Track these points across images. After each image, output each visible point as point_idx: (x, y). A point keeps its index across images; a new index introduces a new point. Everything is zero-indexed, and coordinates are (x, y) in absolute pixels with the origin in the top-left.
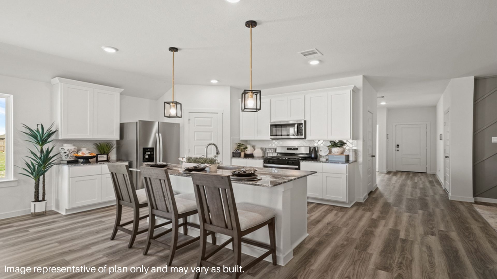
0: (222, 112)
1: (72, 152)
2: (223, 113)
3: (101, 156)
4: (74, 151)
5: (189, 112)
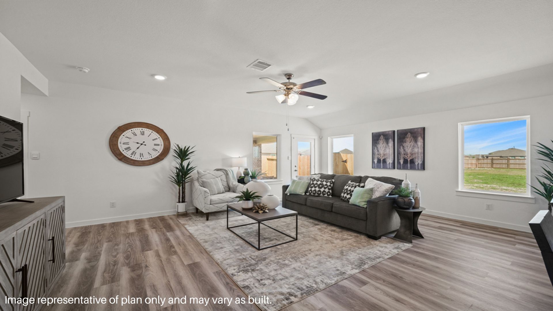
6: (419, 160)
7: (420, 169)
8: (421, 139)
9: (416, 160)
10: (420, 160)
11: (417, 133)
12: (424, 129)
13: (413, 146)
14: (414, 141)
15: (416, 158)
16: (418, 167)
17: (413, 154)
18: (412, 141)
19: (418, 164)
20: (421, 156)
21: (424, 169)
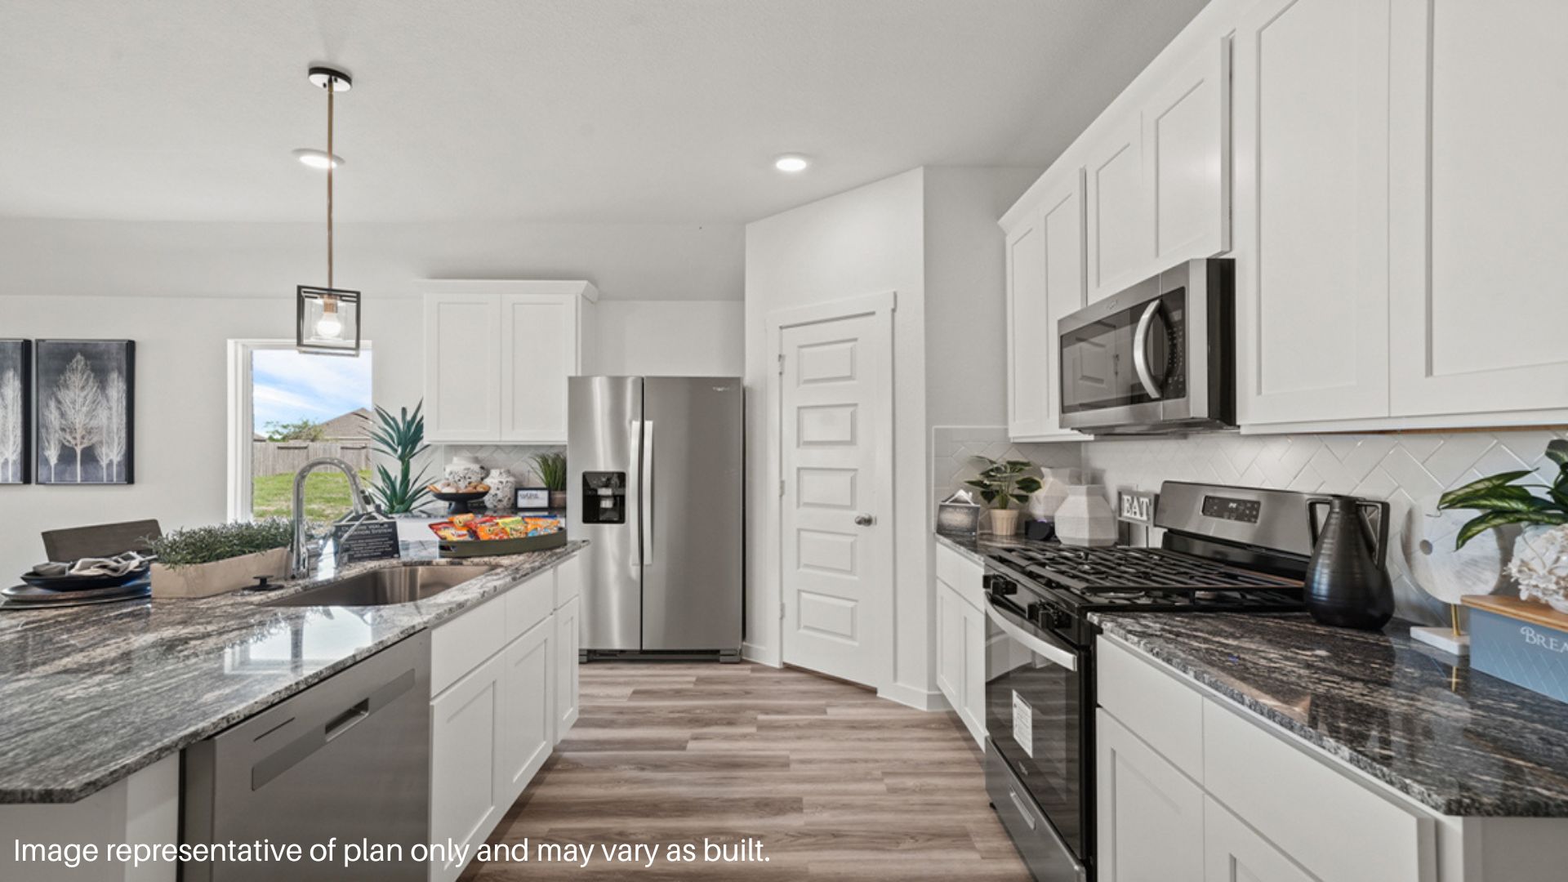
0: (892, 306)
1: (459, 480)
2: (894, 310)
3: (527, 495)
4: (465, 477)
5: (781, 328)
6: (112, 451)
7: (115, 480)
8: (120, 379)
9: (104, 450)
10: (115, 450)
11: (106, 357)
12: (131, 346)
13: (94, 402)
14: (96, 385)
15: (101, 442)
16: (110, 475)
17: (92, 428)
18: (91, 383)
19: (110, 464)
20: (120, 438)
21: (130, 479)
